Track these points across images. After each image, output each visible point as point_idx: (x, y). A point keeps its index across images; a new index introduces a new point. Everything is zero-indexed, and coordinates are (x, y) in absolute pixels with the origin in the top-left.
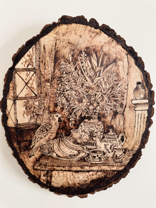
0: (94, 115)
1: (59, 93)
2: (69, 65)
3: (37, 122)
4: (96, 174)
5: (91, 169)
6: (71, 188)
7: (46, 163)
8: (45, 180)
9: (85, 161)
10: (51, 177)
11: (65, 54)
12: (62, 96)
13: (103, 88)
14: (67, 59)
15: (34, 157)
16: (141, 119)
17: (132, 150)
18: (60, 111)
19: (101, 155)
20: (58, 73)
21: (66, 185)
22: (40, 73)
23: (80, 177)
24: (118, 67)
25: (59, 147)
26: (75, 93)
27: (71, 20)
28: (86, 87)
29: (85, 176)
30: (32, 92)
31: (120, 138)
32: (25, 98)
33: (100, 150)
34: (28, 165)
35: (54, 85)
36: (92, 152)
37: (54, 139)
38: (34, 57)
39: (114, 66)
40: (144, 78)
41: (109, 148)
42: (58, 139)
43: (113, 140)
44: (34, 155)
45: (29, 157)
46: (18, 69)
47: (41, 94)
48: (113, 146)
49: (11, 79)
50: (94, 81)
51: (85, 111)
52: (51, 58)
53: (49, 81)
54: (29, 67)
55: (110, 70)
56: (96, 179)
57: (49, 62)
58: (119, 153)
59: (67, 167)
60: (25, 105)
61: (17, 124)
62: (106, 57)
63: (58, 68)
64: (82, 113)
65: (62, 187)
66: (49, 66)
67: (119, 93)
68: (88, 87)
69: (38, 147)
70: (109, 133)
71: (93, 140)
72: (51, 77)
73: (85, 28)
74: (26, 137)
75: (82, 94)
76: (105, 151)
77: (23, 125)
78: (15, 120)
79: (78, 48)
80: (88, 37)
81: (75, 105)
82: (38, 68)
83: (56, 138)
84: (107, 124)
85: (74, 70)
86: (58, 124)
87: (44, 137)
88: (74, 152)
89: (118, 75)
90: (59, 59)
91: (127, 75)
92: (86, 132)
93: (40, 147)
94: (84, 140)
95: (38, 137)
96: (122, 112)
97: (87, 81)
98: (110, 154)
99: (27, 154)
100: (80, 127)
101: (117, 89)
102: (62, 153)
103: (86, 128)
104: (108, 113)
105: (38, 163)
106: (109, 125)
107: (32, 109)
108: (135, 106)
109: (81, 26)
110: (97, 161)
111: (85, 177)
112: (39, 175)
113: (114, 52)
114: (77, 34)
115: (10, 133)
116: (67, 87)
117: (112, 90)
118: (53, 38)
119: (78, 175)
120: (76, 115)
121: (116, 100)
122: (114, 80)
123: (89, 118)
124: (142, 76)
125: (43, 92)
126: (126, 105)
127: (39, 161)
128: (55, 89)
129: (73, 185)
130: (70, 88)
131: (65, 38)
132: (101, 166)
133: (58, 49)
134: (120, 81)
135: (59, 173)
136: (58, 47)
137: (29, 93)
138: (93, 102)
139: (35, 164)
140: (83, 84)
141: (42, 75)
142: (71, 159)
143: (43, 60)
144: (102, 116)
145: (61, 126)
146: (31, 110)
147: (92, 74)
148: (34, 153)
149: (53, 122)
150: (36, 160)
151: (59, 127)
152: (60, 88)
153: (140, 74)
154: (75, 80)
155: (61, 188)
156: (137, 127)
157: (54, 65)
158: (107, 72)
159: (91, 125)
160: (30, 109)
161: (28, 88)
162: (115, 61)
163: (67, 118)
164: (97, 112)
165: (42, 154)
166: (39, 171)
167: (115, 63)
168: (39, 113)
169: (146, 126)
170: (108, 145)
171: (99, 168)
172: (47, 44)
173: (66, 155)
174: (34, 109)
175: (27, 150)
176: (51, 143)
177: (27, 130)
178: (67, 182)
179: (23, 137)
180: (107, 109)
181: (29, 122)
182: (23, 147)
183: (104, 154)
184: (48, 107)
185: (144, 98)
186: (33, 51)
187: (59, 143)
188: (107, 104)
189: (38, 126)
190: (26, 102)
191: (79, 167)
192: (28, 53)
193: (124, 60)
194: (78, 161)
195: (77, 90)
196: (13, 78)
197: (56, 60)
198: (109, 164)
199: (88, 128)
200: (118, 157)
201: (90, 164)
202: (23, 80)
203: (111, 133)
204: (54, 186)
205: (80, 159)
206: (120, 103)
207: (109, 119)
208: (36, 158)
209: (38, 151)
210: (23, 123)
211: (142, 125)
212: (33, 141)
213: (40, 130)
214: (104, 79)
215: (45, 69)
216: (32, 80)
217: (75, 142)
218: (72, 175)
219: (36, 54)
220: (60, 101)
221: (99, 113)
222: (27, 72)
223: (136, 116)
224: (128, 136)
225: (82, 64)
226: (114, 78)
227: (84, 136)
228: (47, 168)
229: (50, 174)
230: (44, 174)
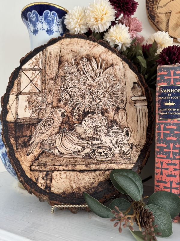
0: (97, 110)
1: (62, 89)
2: (72, 67)
3: (39, 116)
4: (104, 174)
5: (97, 167)
6: (76, 194)
7: (46, 162)
8: (43, 184)
9: (91, 158)
10: (51, 180)
11: (69, 59)
12: (65, 93)
13: (103, 86)
14: (70, 63)
15: (33, 154)
16: (142, 113)
17: (139, 145)
18: (63, 106)
19: (107, 150)
20: (61, 73)
21: (69, 190)
22: (45, 73)
23: (85, 178)
24: (115, 70)
25: (62, 142)
26: (78, 90)
27: (74, 36)
28: (88, 85)
29: (91, 177)
30: (36, 88)
31: (124, 132)
32: (29, 93)
33: (106, 145)
34: (24, 165)
35: (57, 83)
36: (98, 148)
37: (56, 134)
38: (41, 60)
39: (112, 69)
40: (139, 79)
41: (115, 143)
42: (61, 134)
43: (118, 134)
44: (33, 152)
45: (26, 155)
46: (25, 69)
47: (45, 90)
48: (118, 141)
49: (17, 77)
50: (95, 80)
51: (88, 106)
52: (56, 61)
53: (54, 79)
54: (35, 68)
55: (109, 72)
56: (104, 181)
57: (54, 64)
58: (126, 149)
59: (70, 166)
60: (27, 100)
61: (17, 118)
62: (104, 62)
63: (62, 69)
64: (85, 108)
65: (64, 193)
66: (54, 67)
67: (119, 91)
68: (90, 85)
69: (38, 144)
70: (113, 128)
71: (98, 135)
72: (55, 76)
73: (85, 42)
74: (25, 132)
75: (85, 91)
76: (111, 146)
77: (23, 120)
78: (16, 114)
79: (79, 55)
80: (88, 48)
81: (78, 101)
82: (43, 68)
83: (58, 133)
84: (111, 118)
85: (77, 71)
86: (61, 118)
87: (46, 132)
88: (78, 148)
89: (116, 76)
90: (63, 62)
91: (124, 77)
92: (90, 126)
93: (41, 143)
94: (88, 135)
95: (38, 132)
96: (123, 107)
97: (88, 80)
98: (116, 150)
99: (24, 151)
100: (84, 122)
101: (116, 87)
102: (66, 150)
103: (90, 123)
104: (110, 108)
105: (37, 161)
106: (113, 120)
107: (35, 104)
108: (134, 102)
109: (82, 40)
110: (103, 158)
111: (92, 179)
112: (37, 178)
113: (111, 59)
114: (79, 45)
115: (8, 128)
116: (70, 85)
117: (112, 88)
118: (58, 47)
119: (84, 175)
120: (79, 110)
121: (116, 97)
122: (113, 80)
123: (93, 113)
124: (137, 78)
125: (46, 88)
126: (127, 101)
127: (38, 160)
128: (58, 86)
129: (78, 190)
130: (73, 85)
131: (69, 47)
132: (108, 164)
133: (63, 55)
134: (118, 81)
135: (61, 174)
136: (63, 53)
137: (33, 89)
138: (95, 99)
139: (33, 163)
140: (85, 83)
141: (47, 74)
142: (75, 156)
143: (49, 63)
144: (105, 111)
145: (64, 120)
146: (33, 105)
147: (93, 75)
148: (32, 150)
149: (56, 117)
150: (35, 159)
151: (62, 122)
152: (63, 86)
153: (135, 76)
154: (77, 79)
155: (62, 195)
156: (140, 122)
157: (58, 67)
158: (106, 73)
159: (95, 119)
160: (32, 103)
161: (32, 84)
162: (112, 65)
163: (70, 112)
164: (99, 107)
165: (42, 152)
166: (37, 173)
167: (113, 66)
168: (42, 108)
169: (149, 121)
170: (114, 139)
171: (106, 166)
172: (52, 51)
173: (69, 152)
174: (37, 104)
175: (26, 146)
176: (53, 138)
177: (27, 124)
178: (71, 186)
179: (23, 132)
180: (109, 105)
181: (30, 117)
182: (21, 143)
183: (110, 149)
184: (51, 102)
185: (142, 95)
186: (40, 56)
187: (62, 138)
188: (109, 101)
189: (40, 120)
190: (29, 97)
191: (84, 165)
192: (35, 57)
193: (120, 65)
194: (83, 158)
195: (79, 87)
196: (19, 76)
197: (60, 62)
198: (117, 161)
199: (92, 123)
200: (126, 154)
201: (96, 161)
202: (28, 77)
203: (115, 127)
204: (55, 192)
205: (85, 156)
206: (120, 99)
207: (112, 114)
208: (35, 156)
209: (38, 147)
210: (24, 118)
211: (144, 120)
212: (33, 136)
213: (41, 125)
214: (104, 79)
215: (50, 69)
216: (37, 78)
217: (79, 137)
218: (76, 176)
219: (42, 58)
220: (64, 97)
221: (102, 108)
222: (33, 71)
223: (137, 111)
224: (132, 130)
225: (83, 67)
226: (113, 79)
227: (88, 131)
228: (46, 168)
229: (51, 175)
230: (43, 176)
